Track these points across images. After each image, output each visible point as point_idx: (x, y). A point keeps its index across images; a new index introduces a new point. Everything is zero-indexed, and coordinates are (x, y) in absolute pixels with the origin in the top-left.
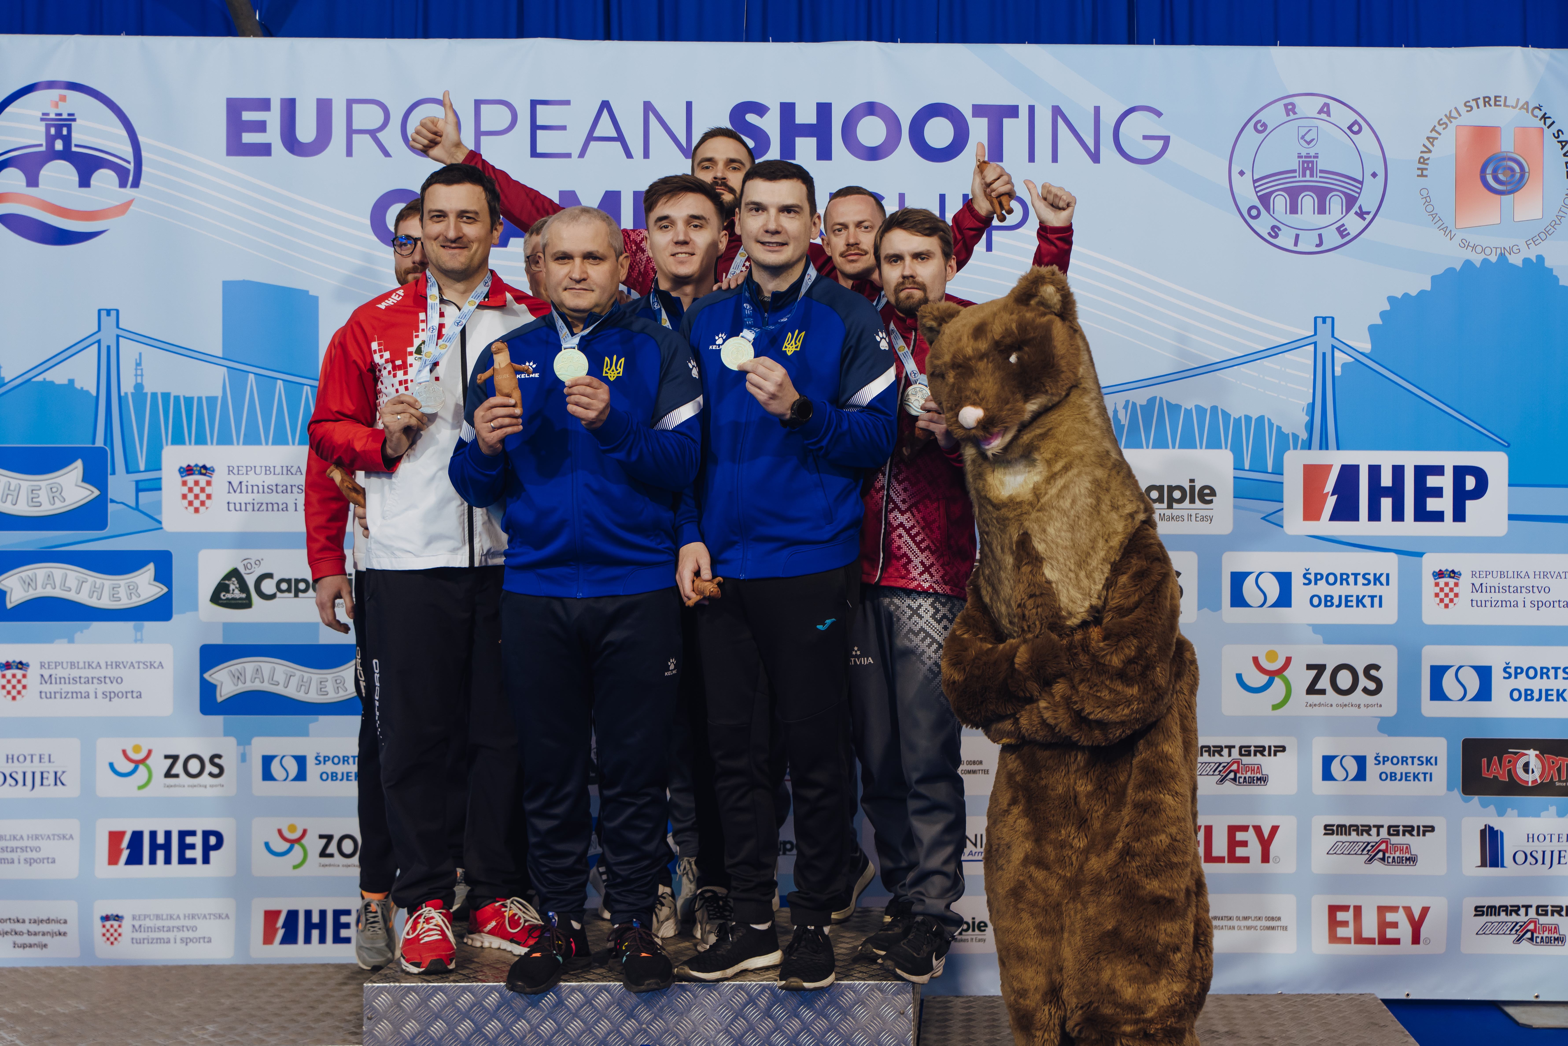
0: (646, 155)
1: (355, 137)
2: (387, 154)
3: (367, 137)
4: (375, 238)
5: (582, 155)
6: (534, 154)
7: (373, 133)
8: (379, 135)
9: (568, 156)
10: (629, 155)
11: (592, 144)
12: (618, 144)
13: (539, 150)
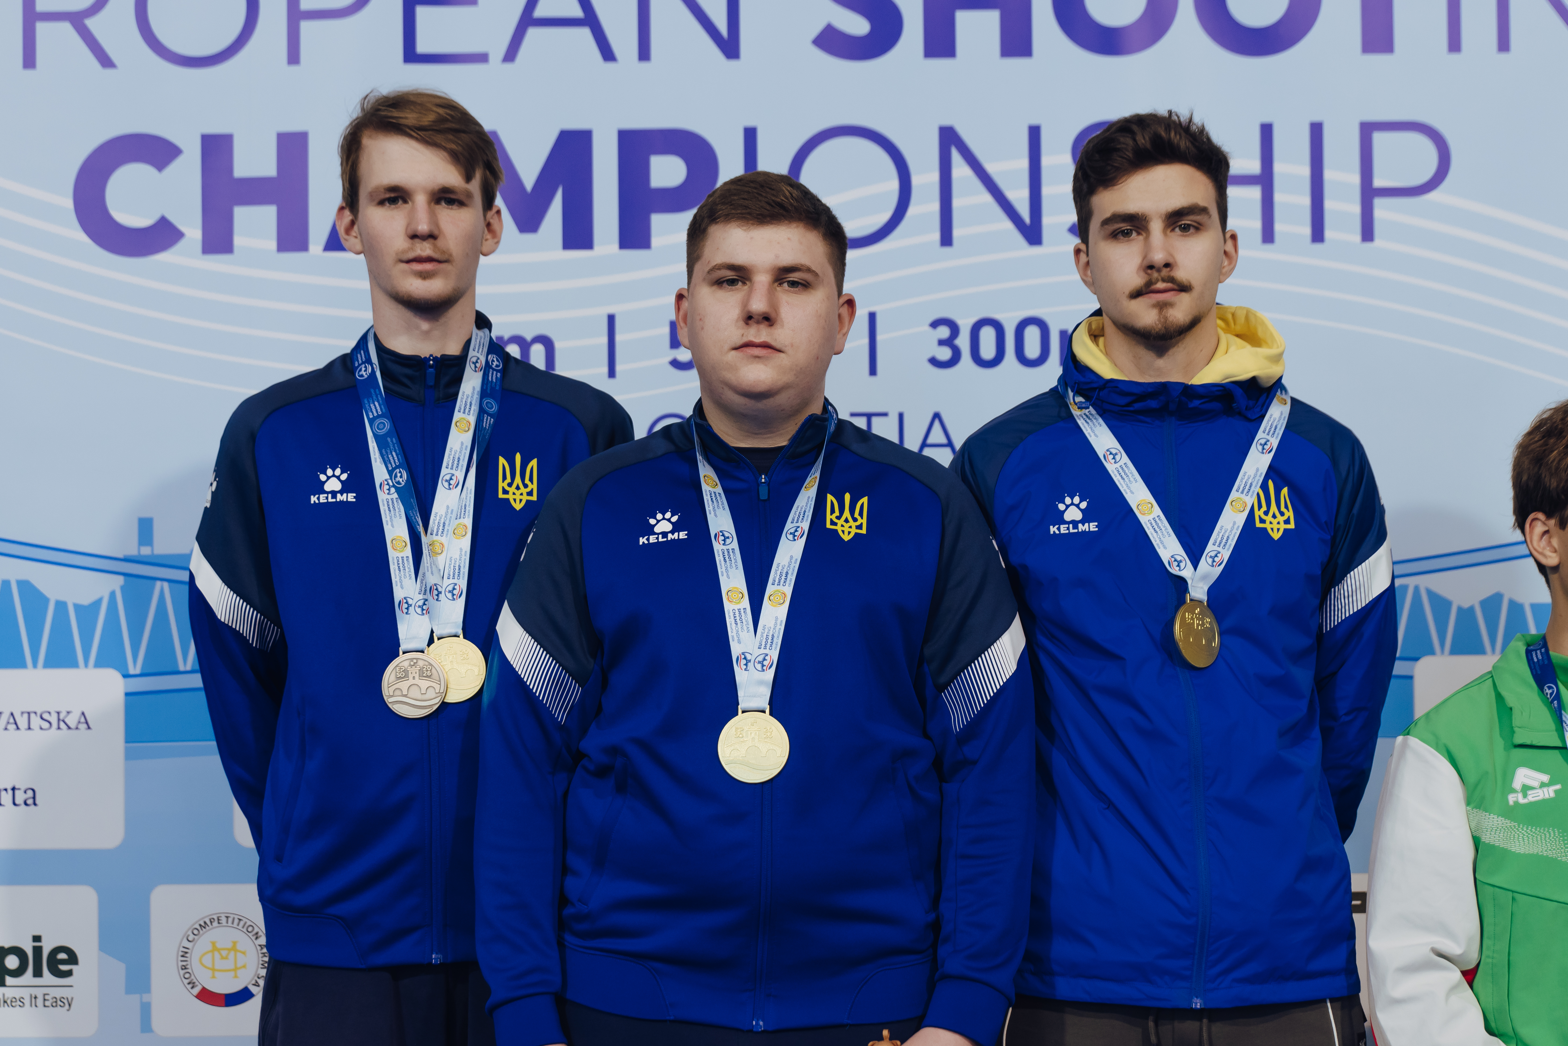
0: (644, 53)
1: (42, 28)
2: (106, 61)
3: (66, 27)
4: (82, 237)
5: (510, 55)
6: (411, 55)
7: (77, 20)
8: (91, 23)
9: (482, 58)
10: (608, 54)
11: (533, 34)
12: (585, 34)
13: (422, 47)
